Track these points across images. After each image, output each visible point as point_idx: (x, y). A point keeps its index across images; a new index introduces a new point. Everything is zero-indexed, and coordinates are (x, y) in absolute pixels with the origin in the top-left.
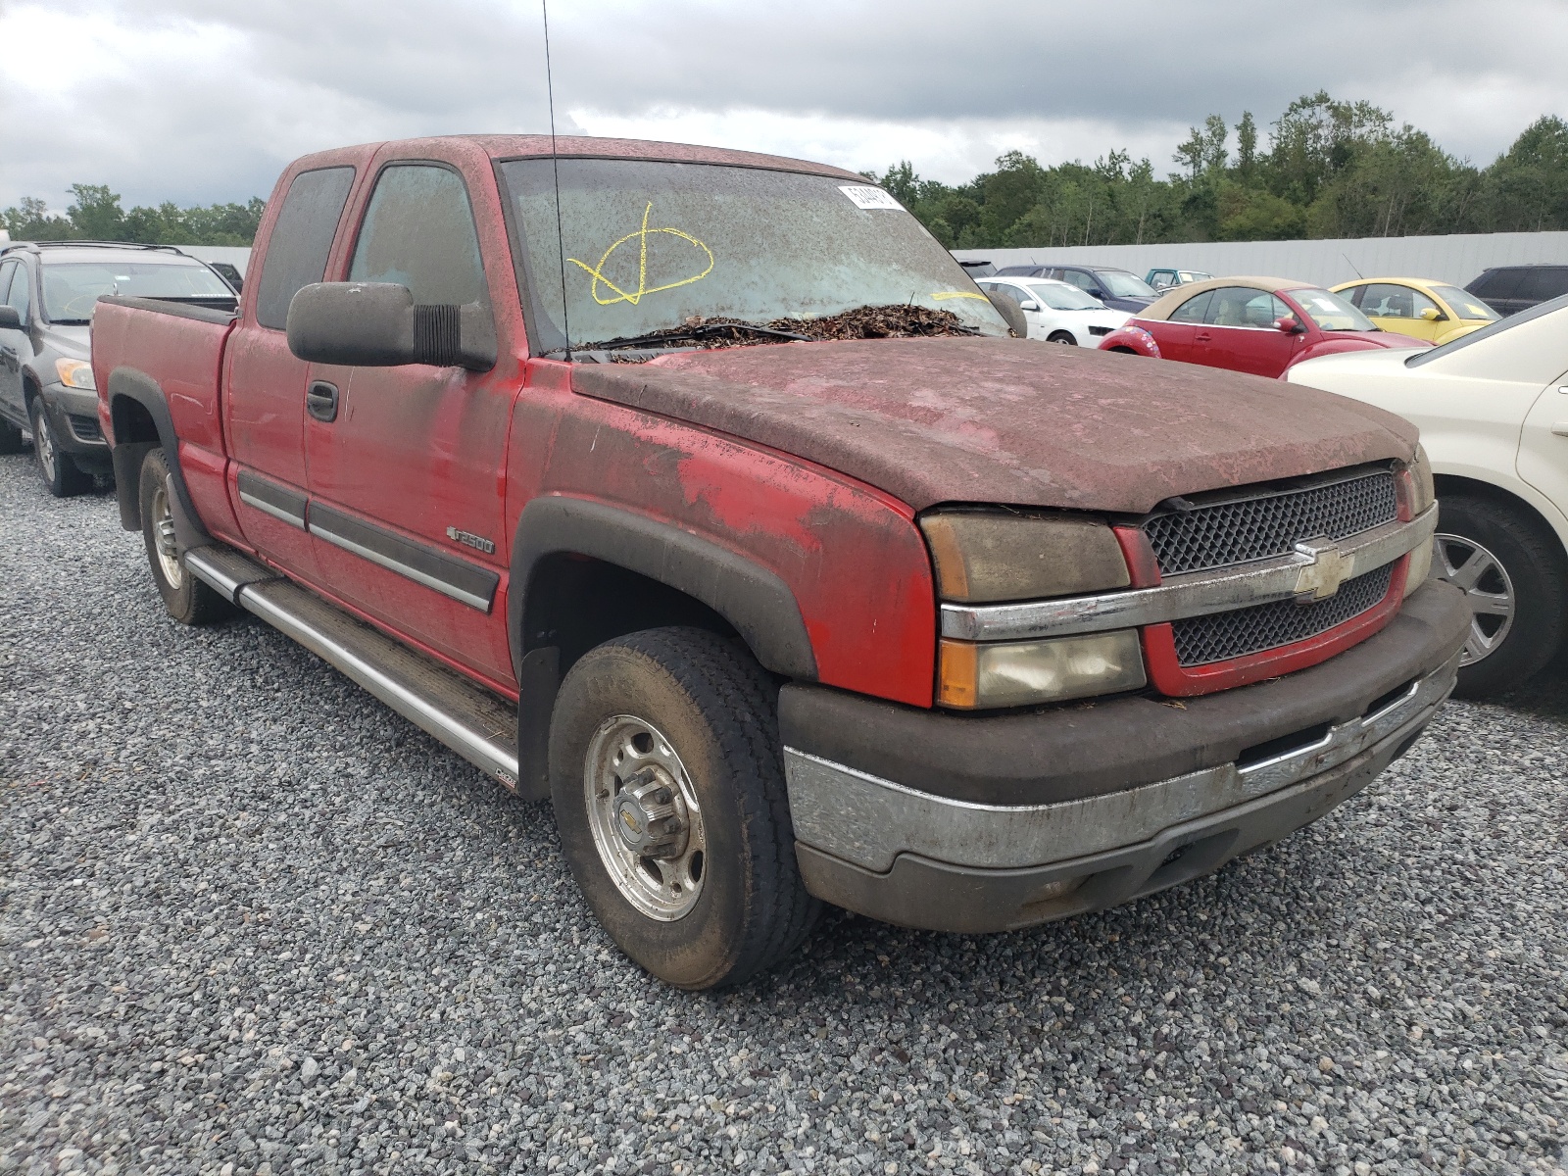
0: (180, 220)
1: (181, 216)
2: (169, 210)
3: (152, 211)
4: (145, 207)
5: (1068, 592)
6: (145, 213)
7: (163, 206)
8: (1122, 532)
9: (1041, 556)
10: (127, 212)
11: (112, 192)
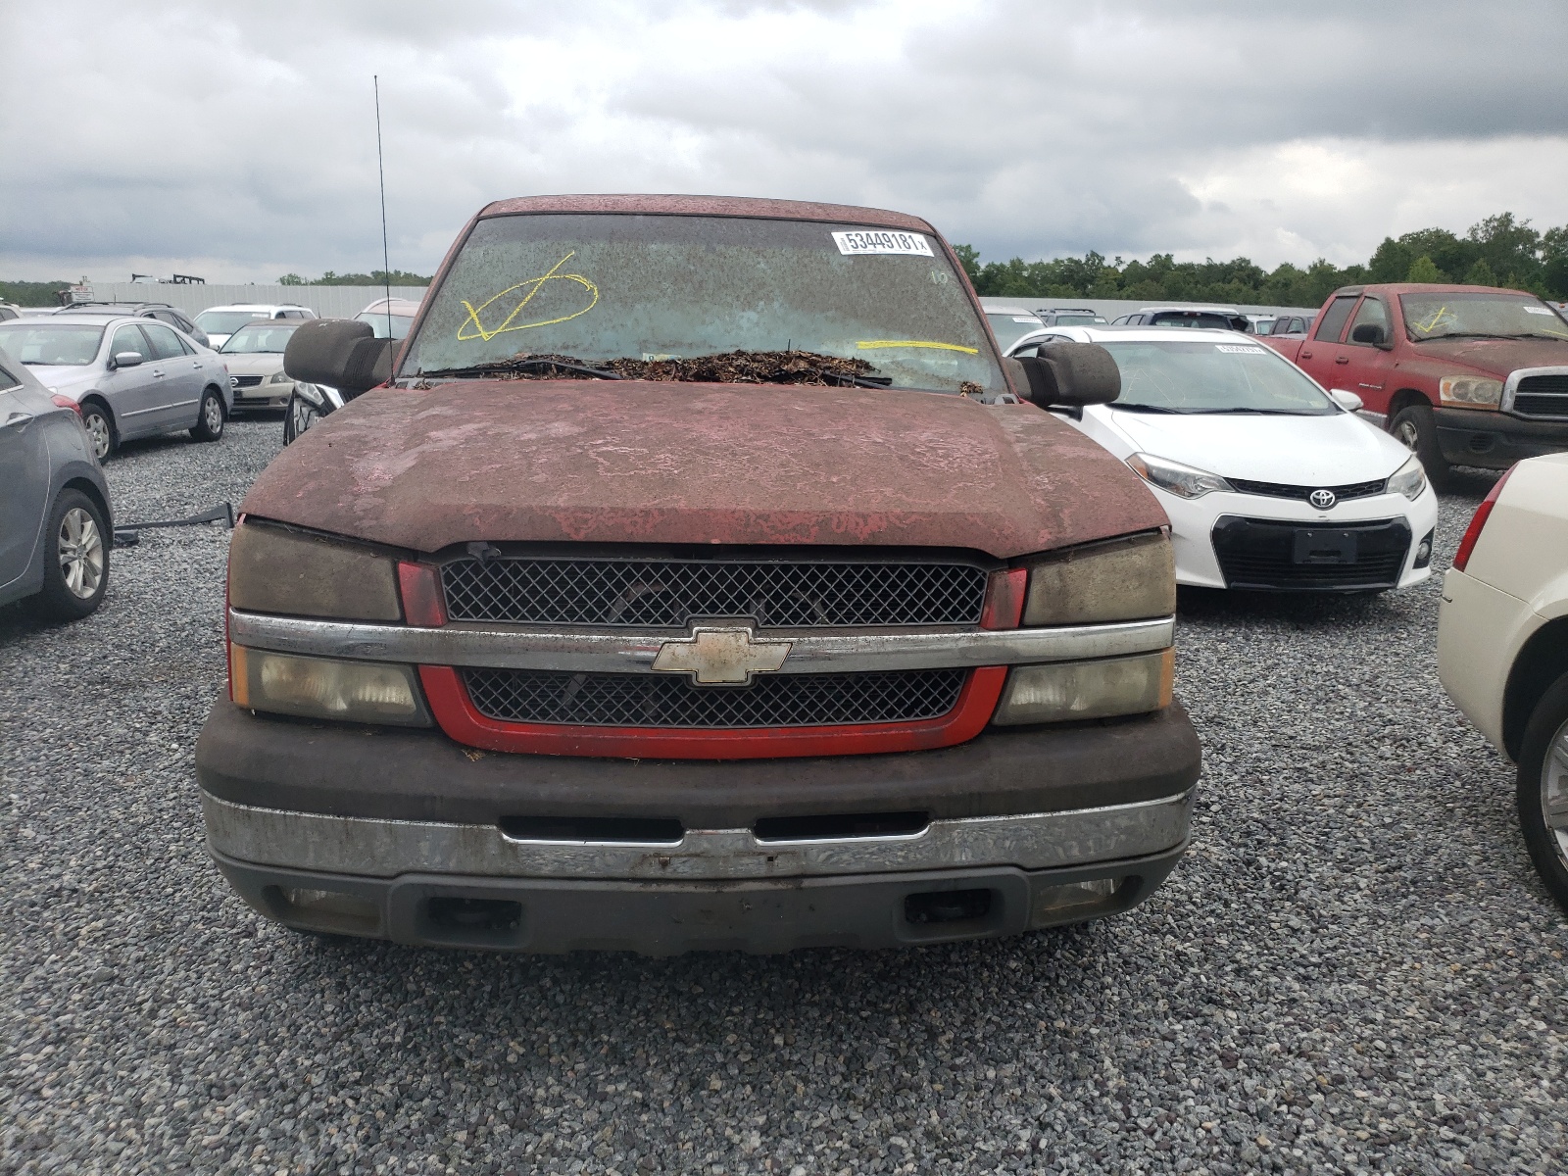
0: (1025, 274)
1: (1026, 269)
2: (1017, 265)
3: (1002, 266)
4: (997, 263)
5: (326, 614)
6: (998, 268)
7: (1012, 262)
8: (403, 567)
9: (302, 576)
10: (983, 266)
11: (974, 250)
